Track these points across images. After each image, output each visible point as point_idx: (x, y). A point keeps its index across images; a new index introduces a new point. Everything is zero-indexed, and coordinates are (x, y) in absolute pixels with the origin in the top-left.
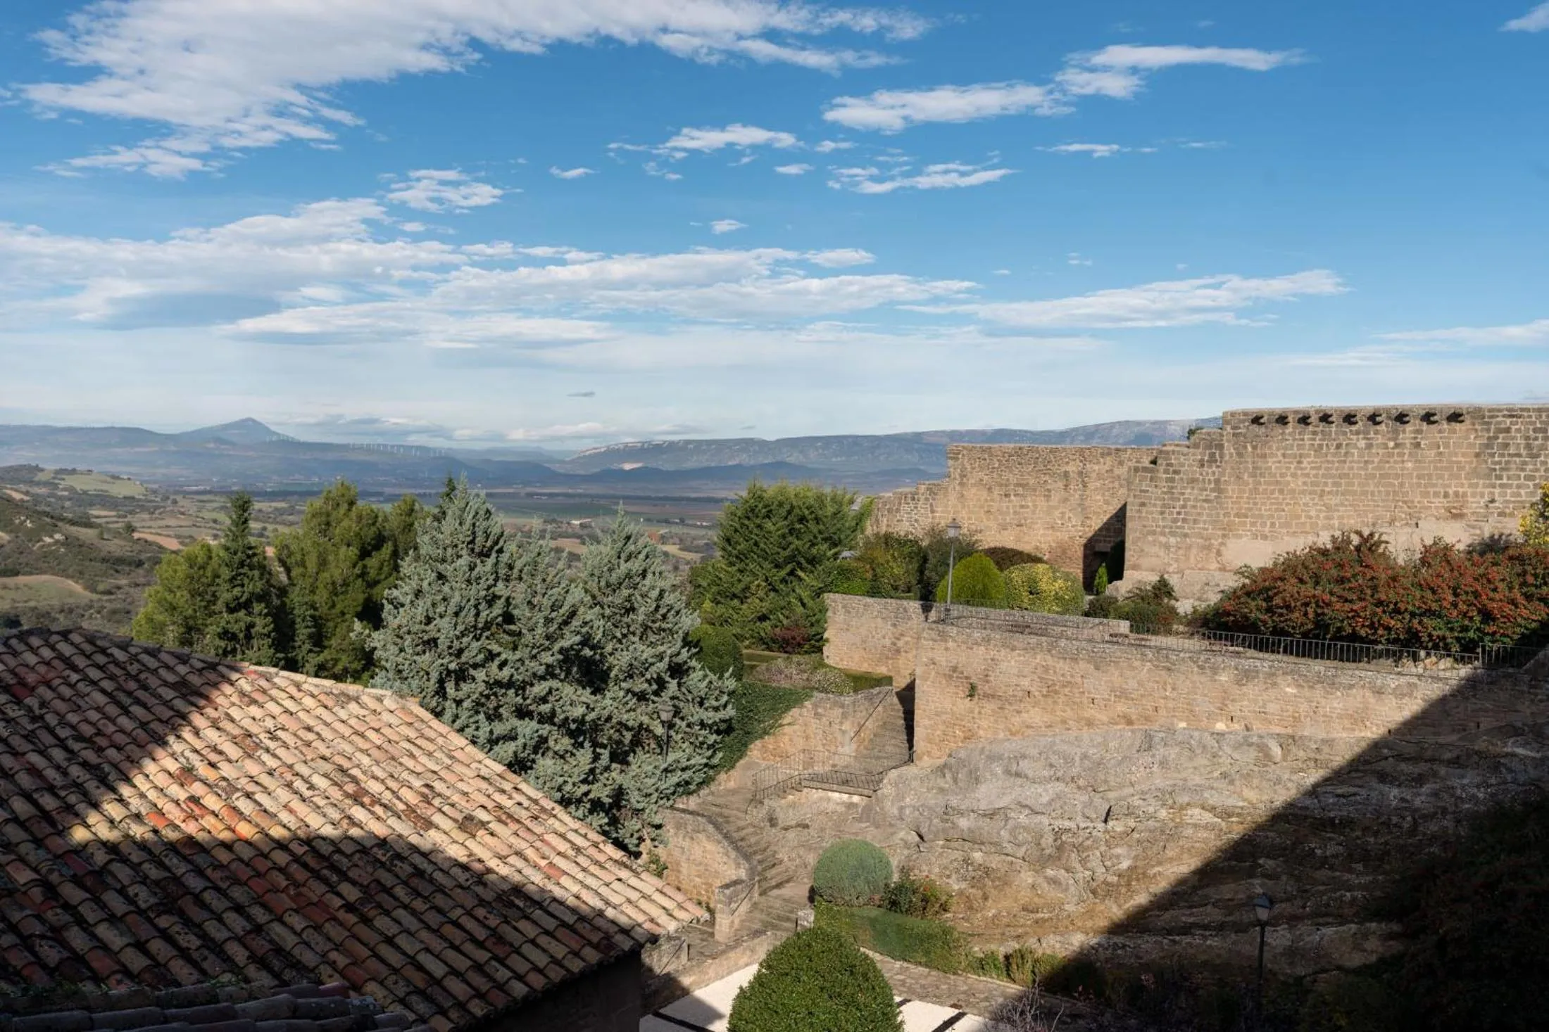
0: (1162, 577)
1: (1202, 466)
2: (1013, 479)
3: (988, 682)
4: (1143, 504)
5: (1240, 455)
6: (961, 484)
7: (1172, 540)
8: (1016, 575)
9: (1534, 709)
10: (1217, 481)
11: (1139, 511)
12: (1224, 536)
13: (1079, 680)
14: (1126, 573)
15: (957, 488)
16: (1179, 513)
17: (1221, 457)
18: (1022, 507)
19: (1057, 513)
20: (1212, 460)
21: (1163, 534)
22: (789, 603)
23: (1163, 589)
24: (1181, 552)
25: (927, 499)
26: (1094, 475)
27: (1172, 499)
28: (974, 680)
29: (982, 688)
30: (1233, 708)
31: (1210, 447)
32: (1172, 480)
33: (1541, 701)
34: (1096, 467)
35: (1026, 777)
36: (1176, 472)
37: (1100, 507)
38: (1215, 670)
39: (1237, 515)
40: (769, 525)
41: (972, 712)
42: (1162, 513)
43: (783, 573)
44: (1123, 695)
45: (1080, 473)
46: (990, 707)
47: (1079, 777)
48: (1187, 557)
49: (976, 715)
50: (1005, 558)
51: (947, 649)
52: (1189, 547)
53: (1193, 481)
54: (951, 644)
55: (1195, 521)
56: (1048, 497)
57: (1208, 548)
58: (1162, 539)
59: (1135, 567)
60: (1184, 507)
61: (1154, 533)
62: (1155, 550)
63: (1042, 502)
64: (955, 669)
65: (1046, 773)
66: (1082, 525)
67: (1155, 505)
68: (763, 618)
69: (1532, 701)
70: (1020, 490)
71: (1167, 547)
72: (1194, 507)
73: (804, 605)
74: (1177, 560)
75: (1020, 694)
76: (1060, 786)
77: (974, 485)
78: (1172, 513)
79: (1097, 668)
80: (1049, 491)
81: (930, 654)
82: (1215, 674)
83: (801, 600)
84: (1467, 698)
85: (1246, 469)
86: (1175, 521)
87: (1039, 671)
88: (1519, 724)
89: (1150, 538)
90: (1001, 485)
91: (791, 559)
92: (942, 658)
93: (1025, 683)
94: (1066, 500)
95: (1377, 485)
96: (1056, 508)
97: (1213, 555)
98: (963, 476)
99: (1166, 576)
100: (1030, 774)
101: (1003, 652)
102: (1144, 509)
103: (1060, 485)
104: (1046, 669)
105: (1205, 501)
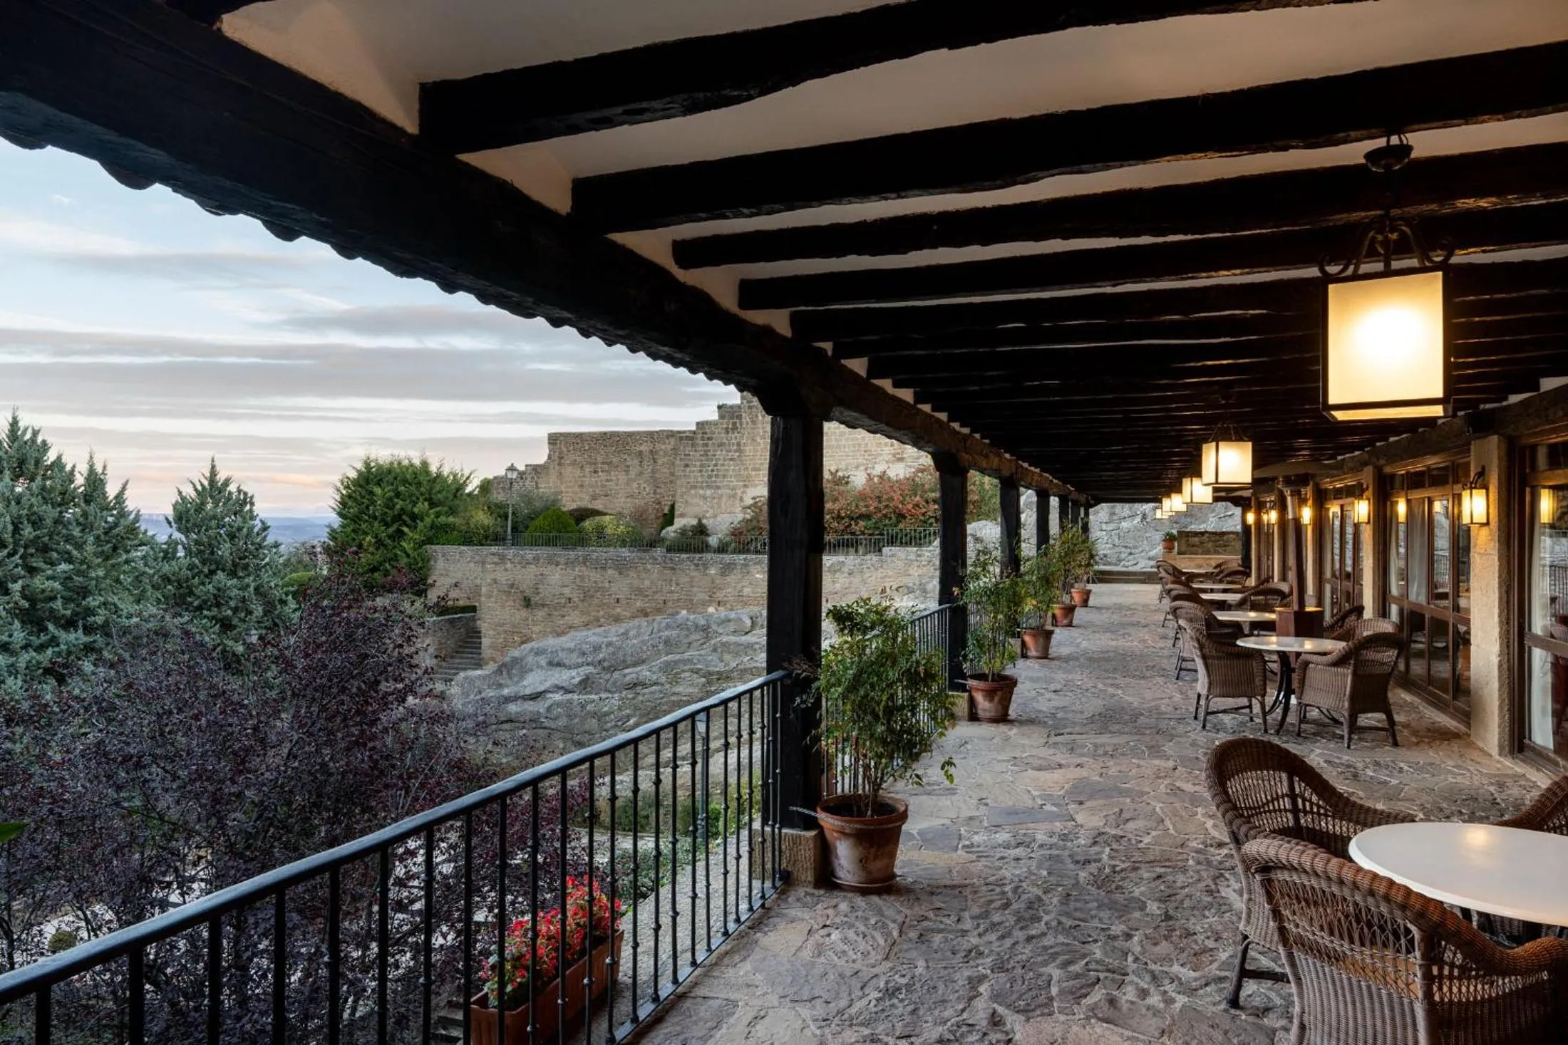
0: (700, 520)
1: (728, 432)
2: (600, 459)
3: (538, 593)
4: (687, 466)
5: (754, 422)
6: (559, 464)
7: (709, 492)
8: (588, 524)
9: (920, 572)
10: (739, 444)
11: (683, 471)
12: (745, 486)
13: (607, 585)
14: (676, 520)
15: (557, 468)
16: (712, 471)
17: (741, 424)
18: (607, 480)
19: (635, 485)
20: (735, 428)
21: (702, 488)
22: (396, 555)
23: (701, 530)
24: (716, 501)
25: (533, 478)
26: (661, 453)
27: (707, 460)
28: (528, 593)
29: (535, 599)
30: (720, 595)
31: (732, 418)
32: (706, 445)
33: (924, 566)
34: (663, 447)
35: (564, 665)
36: (709, 439)
37: (666, 478)
38: (706, 566)
39: (754, 469)
40: (378, 490)
41: (527, 619)
42: (701, 471)
43: (391, 530)
44: (640, 592)
45: (651, 452)
46: (541, 614)
47: (604, 660)
48: (719, 504)
49: (530, 623)
50: (582, 515)
51: (506, 570)
52: (720, 497)
53: (721, 445)
54: (509, 566)
55: (724, 476)
56: (627, 472)
57: (734, 496)
58: (701, 492)
59: (682, 515)
60: (716, 465)
61: (695, 487)
62: (695, 500)
63: (623, 477)
64: (512, 586)
65: (580, 660)
66: (655, 493)
67: (695, 466)
68: (374, 570)
69: (919, 566)
70: (606, 467)
71: (705, 498)
72: (723, 465)
73: (408, 556)
74: (712, 508)
75: (563, 601)
76: (590, 669)
77: (569, 465)
78: (707, 471)
79: (620, 574)
80: (628, 467)
81: (493, 576)
82: (706, 569)
83: (405, 552)
84: (877, 569)
85: (758, 434)
86: (710, 477)
87: (578, 580)
88: (911, 585)
89: (693, 492)
90: (590, 463)
91: (397, 518)
92: (503, 577)
93: (567, 591)
94: (641, 473)
95: (847, 440)
96: (634, 480)
97: (737, 502)
98: (561, 458)
99: (704, 521)
100: (567, 662)
101: (550, 568)
102: (688, 469)
103: (636, 462)
104: (582, 578)
105: (731, 460)
